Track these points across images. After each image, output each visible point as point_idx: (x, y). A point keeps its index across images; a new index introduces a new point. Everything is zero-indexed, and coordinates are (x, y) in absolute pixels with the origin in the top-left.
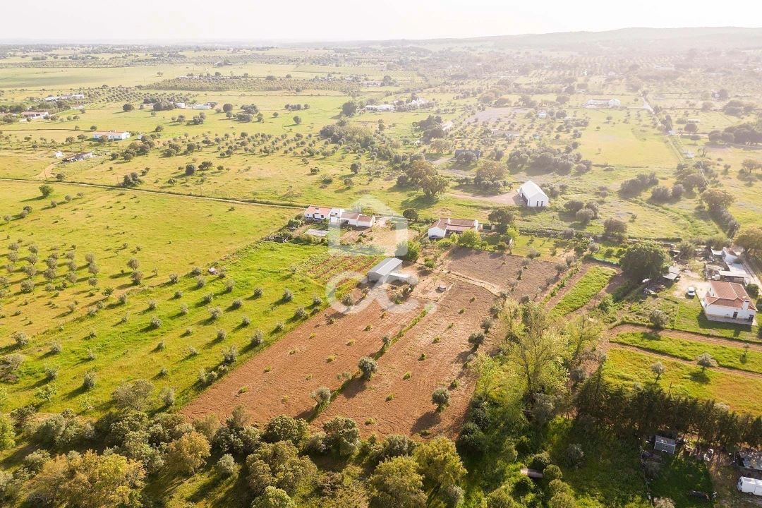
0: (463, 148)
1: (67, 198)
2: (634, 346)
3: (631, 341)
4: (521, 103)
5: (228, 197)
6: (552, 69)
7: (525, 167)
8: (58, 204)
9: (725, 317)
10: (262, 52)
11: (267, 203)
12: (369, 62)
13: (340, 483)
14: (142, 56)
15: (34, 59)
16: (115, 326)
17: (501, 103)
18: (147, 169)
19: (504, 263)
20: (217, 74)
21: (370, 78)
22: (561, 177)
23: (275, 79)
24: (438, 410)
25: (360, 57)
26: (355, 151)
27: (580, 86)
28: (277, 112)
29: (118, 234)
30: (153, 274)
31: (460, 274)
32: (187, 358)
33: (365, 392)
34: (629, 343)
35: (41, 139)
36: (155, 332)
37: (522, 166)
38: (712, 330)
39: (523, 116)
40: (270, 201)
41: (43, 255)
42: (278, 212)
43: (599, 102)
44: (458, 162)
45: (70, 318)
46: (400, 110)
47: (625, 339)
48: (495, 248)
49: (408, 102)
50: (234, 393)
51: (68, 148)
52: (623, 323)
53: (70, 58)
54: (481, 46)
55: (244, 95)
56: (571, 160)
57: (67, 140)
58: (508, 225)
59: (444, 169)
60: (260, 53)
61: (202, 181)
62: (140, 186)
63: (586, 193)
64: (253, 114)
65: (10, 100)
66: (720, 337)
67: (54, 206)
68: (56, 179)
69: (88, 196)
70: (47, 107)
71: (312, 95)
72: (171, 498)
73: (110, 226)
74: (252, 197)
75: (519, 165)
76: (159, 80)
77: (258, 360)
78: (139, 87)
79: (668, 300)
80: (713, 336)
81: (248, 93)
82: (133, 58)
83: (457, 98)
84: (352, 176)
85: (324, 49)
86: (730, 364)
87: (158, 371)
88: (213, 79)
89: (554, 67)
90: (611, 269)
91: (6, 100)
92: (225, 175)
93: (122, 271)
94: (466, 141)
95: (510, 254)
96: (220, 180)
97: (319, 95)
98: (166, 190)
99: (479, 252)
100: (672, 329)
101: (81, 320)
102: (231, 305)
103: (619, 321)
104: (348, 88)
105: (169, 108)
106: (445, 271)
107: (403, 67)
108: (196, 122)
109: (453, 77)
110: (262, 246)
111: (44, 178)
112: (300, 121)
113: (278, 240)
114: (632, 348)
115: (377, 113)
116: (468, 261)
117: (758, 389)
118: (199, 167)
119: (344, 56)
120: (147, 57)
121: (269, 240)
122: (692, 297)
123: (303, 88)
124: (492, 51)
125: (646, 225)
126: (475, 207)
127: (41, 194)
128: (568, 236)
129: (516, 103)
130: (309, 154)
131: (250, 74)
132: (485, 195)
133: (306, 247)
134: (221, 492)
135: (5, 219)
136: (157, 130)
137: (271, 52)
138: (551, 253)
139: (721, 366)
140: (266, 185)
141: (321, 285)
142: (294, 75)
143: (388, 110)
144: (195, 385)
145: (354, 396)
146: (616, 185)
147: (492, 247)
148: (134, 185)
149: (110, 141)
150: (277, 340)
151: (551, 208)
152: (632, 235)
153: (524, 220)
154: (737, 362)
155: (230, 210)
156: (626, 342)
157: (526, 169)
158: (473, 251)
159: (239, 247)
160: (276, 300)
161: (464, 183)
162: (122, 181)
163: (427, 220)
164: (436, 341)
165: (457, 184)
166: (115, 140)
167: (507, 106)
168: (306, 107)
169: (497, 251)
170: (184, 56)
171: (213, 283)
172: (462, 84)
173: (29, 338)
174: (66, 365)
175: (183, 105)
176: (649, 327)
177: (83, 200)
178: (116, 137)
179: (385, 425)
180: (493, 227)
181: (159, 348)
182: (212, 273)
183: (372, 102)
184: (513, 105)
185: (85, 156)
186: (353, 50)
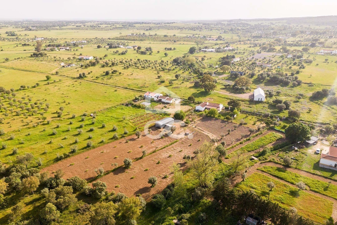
0: (237, 71)
1: (54, 81)
2: (268, 173)
3: (268, 170)
4: (282, 50)
5: (117, 86)
6: (310, 34)
7: (265, 81)
8: (50, 83)
9: (330, 166)
10: (169, 24)
11: (132, 89)
12: (217, 29)
13: (89, 209)
14: (118, 26)
15: (77, 26)
16: (40, 132)
17: (271, 50)
18: (91, 72)
19: (225, 126)
20: (144, 34)
21: (212, 37)
22: (282, 88)
23: (168, 36)
24: (151, 187)
25: (214, 27)
26: (184, 69)
27: (320, 43)
28: (159, 51)
29: (65, 96)
30: (68, 114)
31: (200, 128)
32: (59, 148)
33: (123, 174)
34: (267, 171)
35: (59, 58)
36: (53, 136)
37: (263, 81)
38: (318, 171)
39: (279, 57)
40: (133, 88)
41: (33, 102)
42: (134, 93)
43: (326, 52)
44: (231, 77)
45: (25, 127)
46: (217, 52)
47: (266, 169)
48: (225, 118)
49: (224, 48)
50: (68, 165)
51: (67, 62)
52: (270, 161)
53: (90, 26)
54: (279, 23)
55: (150, 43)
56: (290, 79)
57: (68, 58)
58: (236, 108)
59: (223, 80)
60: (168, 25)
61: (110, 78)
62: (85, 79)
63: (291, 96)
64: (149, 51)
65: (58, 42)
66: (320, 176)
67: (49, 84)
68: (56, 74)
69: (64, 81)
70: (70, 45)
71: (180, 44)
72: (20, 201)
73: (64, 93)
74: (127, 86)
75: (262, 80)
76: (118, 36)
77: (86, 153)
78: (109, 39)
79: (303, 153)
80: (316, 175)
81: (152, 42)
82: (114, 27)
83: (250, 47)
84: (176, 80)
85: (199, 23)
86: (316, 190)
87: (44, 152)
88: (141, 36)
89: (312, 33)
90: (280, 135)
91: (57, 42)
92: (121, 76)
93: (57, 111)
94: (240, 68)
95: (231, 122)
96: (118, 78)
97: (184, 44)
98: (94, 81)
99: (216, 119)
100: (296, 168)
101: (29, 128)
102: (89, 130)
103: (268, 160)
104: (199, 41)
105: (116, 47)
106: (194, 126)
107: (232, 32)
108: (123, 54)
109: (254, 37)
110: (118, 107)
111: (52, 73)
112: (167, 55)
113: (127, 105)
114: (267, 174)
115: (206, 53)
116: (208, 123)
117: (325, 205)
118: (112, 72)
119: (206, 27)
120: (120, 26)
121: (123, 105)
122: (317, 154)
123: (178, 41)
124: (284, 25)
125: (315, 115)
126: (227, 98)
127: (46, 79)
128: (266, 116)
129: (279, 50)
130: (162, 70)
131: (157, 34)
132: (235, 93)
133: (137, 109)
134: (39, 203)
135: (28, 87)
136: (105, 56)
137: (174, 25)
138: (253, 124)
139: (311, 190)
140: (136, 82)
141: (133, 126)
142: (177, 35)
143: (212, 51)
144: (55, 159)
145: (117, 175)
146: (310, 94)
147: (223, 117)
148: (83, 78)
149: (84, 60)
150: (99, 146)
151: (265, 102)
152: (303, 119)
153: (248, 107)
154: (321, 190)
155: (115, 91)
156: (265, 171)
157: (265, 82)
158: (214, 118)
159: (108, 107)
160: (110, 130)
161: (228, 87)
162: (78, 76)
163: (199, 102)
164: (169, 157)
165: (224, 87)
166: (86, 59)
167: (274, 52)
168: (174, 49)
169: (225, 120)
170: (135, 26)
171: (89, 120)
172: (257, 40)
173: (6, 132)
174: (12, 144)
175: (122, 46)
176: (283, 165)
177: (60, 83)
178: (87, 58)
179: (123, 189)
180: (230, 109)
181: (50, 143)
182: (91, 116)
183: (206, 48)
184: (277, 51)
185: (71, 65)
186: (212, 24)
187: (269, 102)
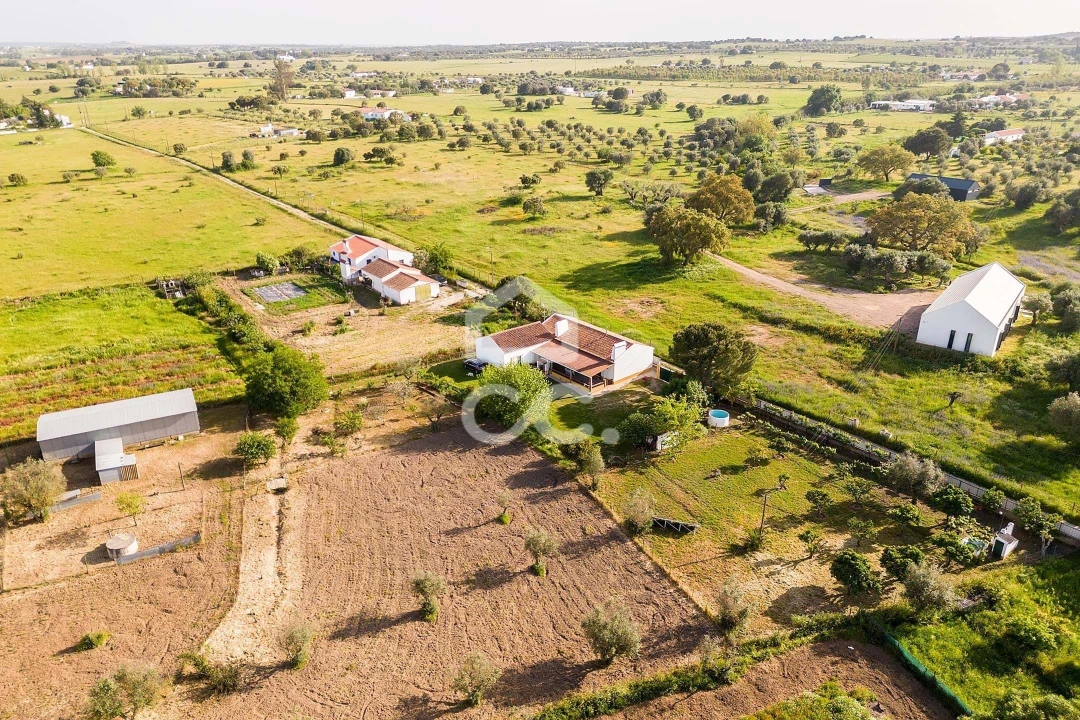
19: (502, 519)
68: (175, 153)
115: (881, 112)
118: (366, 156)
136: (455, 114)
143: (917, 109)
168: (761, 100)
175: (569, 90)
183: (902, 96)
187: (1025, 366)
